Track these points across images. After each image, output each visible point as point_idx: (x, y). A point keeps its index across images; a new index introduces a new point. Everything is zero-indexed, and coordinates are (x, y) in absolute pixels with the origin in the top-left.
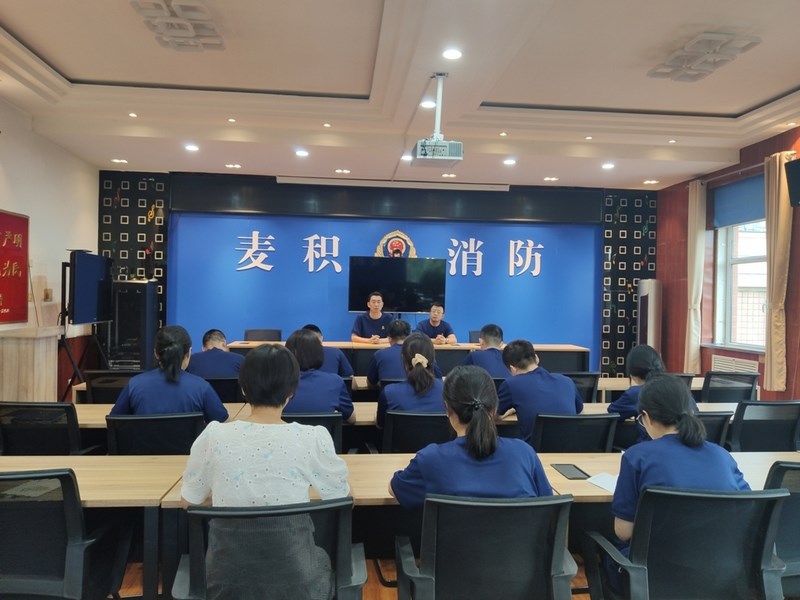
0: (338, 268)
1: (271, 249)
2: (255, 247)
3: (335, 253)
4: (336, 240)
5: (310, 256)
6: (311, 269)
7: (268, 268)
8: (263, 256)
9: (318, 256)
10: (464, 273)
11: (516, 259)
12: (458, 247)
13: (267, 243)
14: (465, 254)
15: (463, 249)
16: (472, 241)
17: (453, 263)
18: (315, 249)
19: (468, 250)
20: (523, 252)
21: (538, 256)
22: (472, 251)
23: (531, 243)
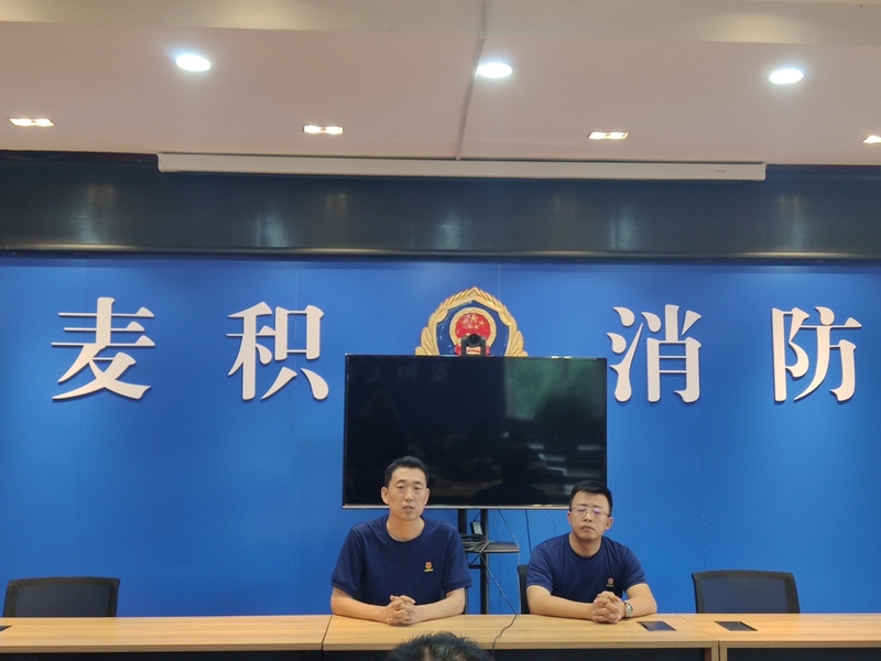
0: (320, 388)
1: (144, 341)
2: (103, 338)
3: (313, 350)
4: (314, 314)
5: (247, 358)
6: (249, 392)
7: (135, 391)
8: (122, 361)
9: (266, 357)
10: (654, 394)
11: (791, 357)
12: (633, 327)
13: (134, 326)
14: (653, 345)
15: (647, 333)
16: (671, 311)
17: (623, 369)
18: (260, 339)
19: (661, 334)
20: (807, 337)
21: (847, 348)
22: (672, 337)
23: (827, 315)
